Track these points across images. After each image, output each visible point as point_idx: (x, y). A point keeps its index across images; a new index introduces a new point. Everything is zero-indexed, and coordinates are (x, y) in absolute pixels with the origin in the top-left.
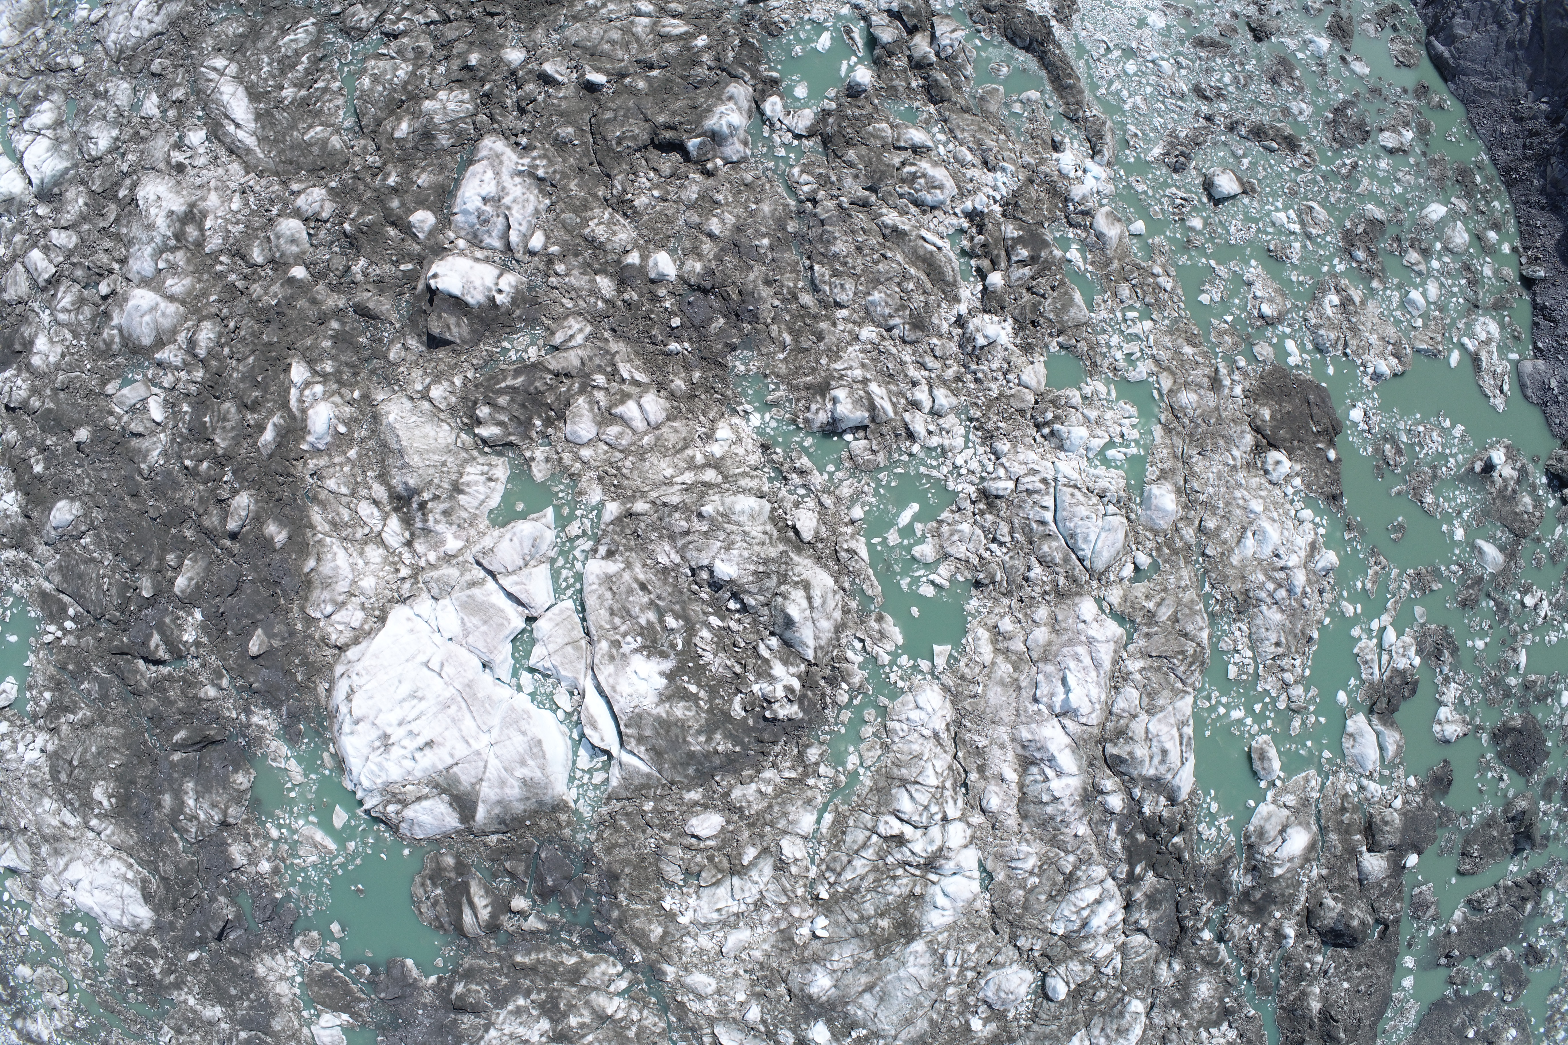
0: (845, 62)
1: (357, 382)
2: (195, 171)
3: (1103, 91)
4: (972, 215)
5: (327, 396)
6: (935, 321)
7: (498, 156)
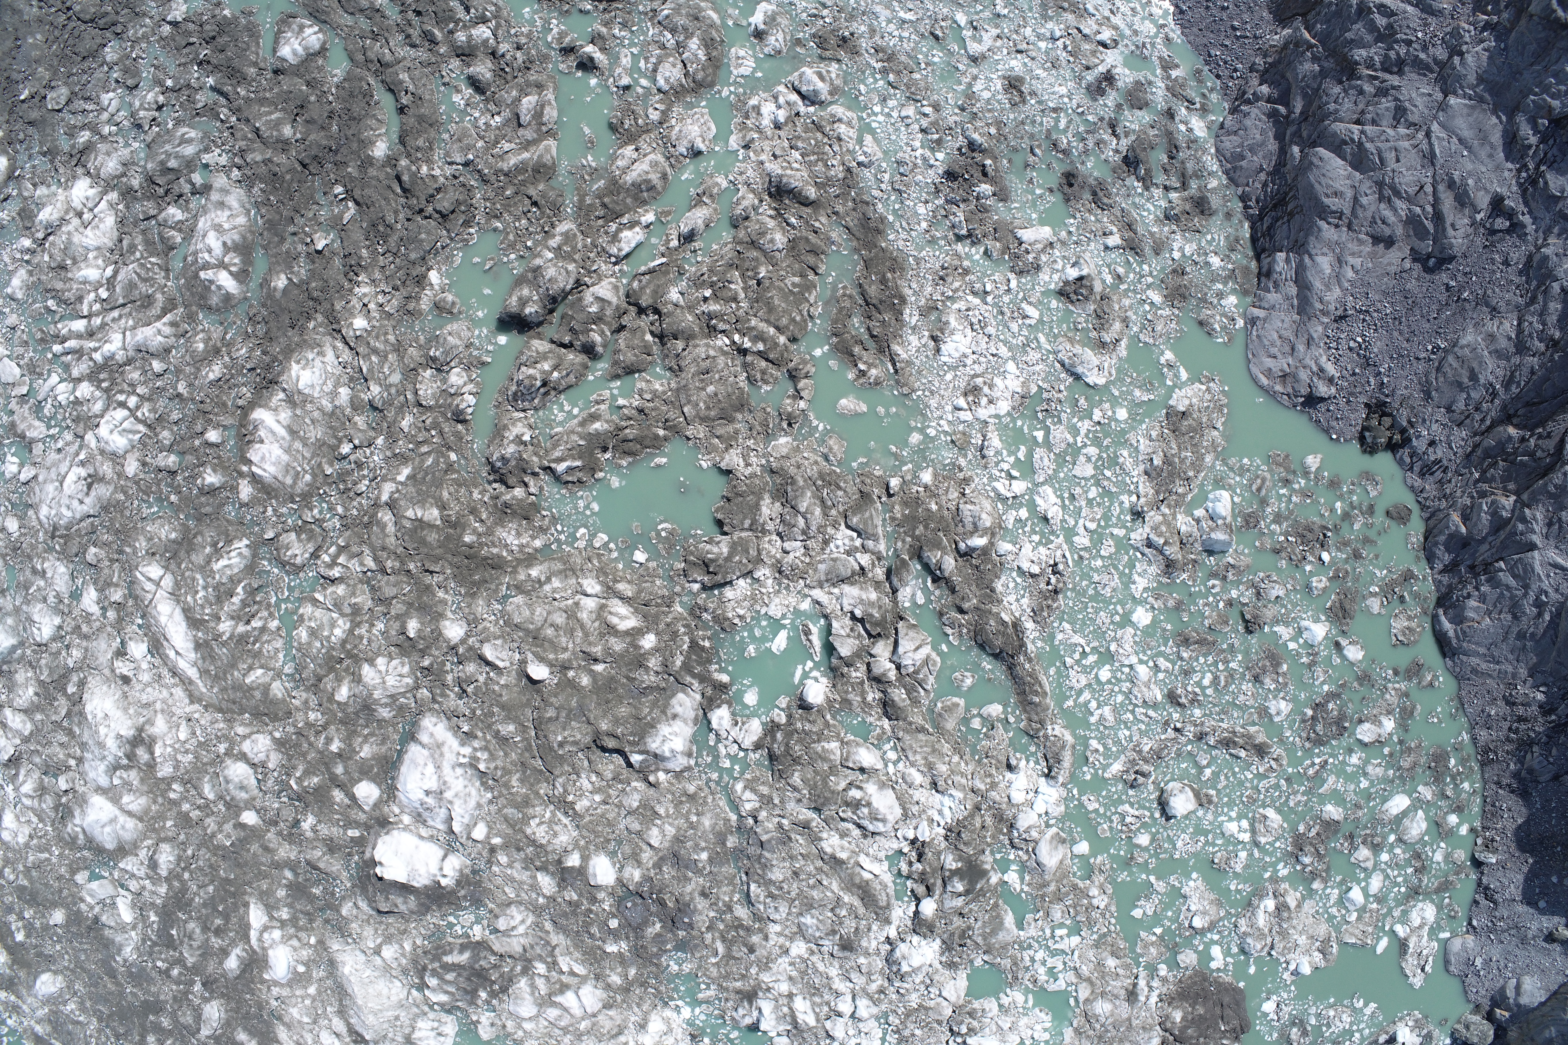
0: (800, 667)
1: (313, 929)
2: (141, 686)
3: (1070, 703)
4: (913, 842)
5: (285, 939)
6: (864, 943)
7: (439, 746)
